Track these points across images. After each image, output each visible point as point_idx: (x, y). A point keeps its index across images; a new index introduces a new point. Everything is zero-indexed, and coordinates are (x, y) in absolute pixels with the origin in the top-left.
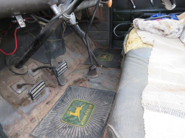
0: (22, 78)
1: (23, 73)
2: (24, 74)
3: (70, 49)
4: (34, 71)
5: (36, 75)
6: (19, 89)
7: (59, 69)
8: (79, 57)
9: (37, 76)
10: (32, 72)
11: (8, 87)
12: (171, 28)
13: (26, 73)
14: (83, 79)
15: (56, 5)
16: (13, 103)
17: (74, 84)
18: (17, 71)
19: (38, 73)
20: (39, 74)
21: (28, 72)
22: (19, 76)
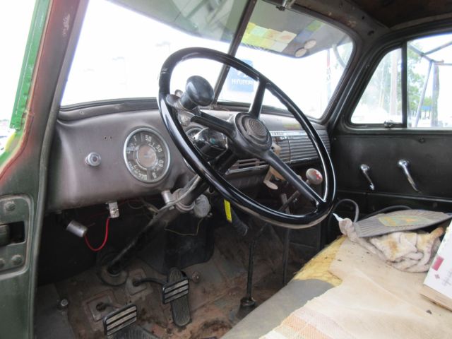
0: (111, 292)
1: (115, 284)
2: (118, 286)
3: (222, 253)
4: (136, 284)
5: (137, 293)
6: (98, 312)
7: (170, 289)
8: (238, 274)
9: (138, 296)
10: (132, 286)
11: (84, 303)
12: (396, 250)
13: (121, 285)
14: (223, 322)
15: (169, 191)
16: (79, 334)
17: (202, 328)
18: (108, 278)
19: (143, 290)
20: (143, 292)
21: (125, 283)
22: (108, 288)
